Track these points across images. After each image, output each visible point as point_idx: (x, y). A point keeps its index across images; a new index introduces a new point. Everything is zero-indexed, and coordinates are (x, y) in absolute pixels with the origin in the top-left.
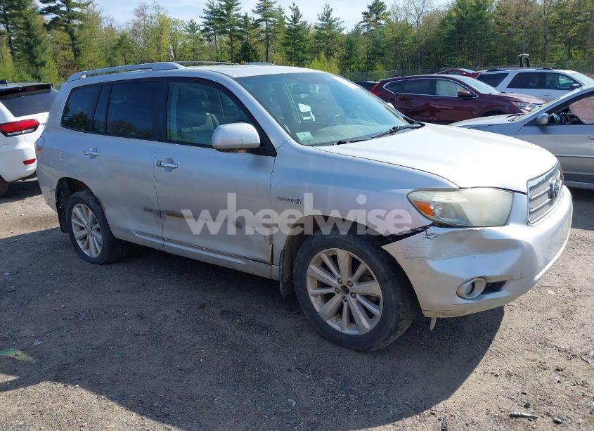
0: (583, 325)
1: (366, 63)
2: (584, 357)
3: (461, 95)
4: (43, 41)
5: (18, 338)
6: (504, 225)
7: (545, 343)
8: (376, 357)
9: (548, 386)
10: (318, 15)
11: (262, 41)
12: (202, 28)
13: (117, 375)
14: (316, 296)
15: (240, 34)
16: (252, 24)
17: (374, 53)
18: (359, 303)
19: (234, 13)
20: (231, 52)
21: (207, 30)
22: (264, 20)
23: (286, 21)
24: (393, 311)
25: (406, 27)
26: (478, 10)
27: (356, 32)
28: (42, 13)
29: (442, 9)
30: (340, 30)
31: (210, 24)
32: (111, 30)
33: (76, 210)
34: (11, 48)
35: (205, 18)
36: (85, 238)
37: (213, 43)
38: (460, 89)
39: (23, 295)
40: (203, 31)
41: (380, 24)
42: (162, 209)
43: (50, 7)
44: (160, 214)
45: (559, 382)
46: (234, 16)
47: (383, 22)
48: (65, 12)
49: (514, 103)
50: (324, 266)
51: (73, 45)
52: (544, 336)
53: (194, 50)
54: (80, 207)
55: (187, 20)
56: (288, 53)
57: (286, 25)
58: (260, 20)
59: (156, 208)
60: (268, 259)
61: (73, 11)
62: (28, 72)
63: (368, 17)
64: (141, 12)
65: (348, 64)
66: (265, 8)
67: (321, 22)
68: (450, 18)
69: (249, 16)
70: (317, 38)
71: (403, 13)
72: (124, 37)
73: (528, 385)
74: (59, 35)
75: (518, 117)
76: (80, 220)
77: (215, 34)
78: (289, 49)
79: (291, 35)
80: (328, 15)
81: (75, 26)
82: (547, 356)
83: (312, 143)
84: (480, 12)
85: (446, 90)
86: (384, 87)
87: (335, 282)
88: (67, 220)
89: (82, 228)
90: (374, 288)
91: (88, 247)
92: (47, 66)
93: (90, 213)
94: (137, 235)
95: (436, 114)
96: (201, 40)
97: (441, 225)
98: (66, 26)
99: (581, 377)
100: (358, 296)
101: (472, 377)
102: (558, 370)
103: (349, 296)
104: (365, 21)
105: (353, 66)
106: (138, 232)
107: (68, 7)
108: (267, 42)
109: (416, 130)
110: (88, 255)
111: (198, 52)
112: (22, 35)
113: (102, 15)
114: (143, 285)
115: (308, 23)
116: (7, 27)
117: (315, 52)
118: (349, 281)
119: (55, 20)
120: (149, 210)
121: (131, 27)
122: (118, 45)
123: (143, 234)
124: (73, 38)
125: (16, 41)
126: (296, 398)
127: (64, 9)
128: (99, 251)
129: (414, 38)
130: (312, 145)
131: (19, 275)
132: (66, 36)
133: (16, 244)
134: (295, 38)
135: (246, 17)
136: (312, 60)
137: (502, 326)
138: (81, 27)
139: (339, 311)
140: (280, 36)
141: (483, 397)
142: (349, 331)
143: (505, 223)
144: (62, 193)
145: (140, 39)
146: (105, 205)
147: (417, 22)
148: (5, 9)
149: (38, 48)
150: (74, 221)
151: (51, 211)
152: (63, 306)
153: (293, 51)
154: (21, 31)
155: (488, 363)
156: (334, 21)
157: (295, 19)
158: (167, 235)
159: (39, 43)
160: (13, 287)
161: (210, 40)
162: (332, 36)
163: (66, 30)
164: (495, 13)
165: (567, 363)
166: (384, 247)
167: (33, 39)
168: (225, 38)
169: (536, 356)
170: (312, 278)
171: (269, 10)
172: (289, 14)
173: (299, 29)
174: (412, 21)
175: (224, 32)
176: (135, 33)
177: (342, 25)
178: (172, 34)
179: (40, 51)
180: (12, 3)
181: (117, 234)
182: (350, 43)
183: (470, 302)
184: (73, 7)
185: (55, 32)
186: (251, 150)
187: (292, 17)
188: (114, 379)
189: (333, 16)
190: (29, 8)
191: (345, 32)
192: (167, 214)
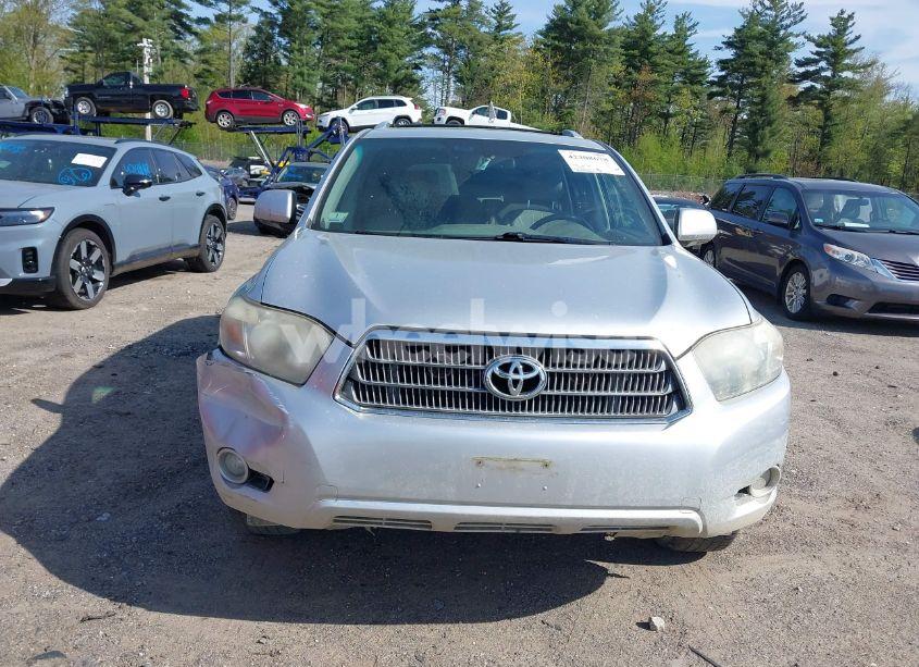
4: (778, 121)
6: (302, 385)
28: (792, 81)
43: (807, 72)
48: (828, 79)
51: (824, 128)
61: (840, 77)
74: (812, 112)
81: (836, 98)
92: (771, 156)
98: (822, 99)
107: (835, 71)
119: (808, 90)
122: (903, 129)
124: (828, 118)
127: (828, 73)
143: (304, 382)
163: (821, 106)
167: (764, 118)
179: (768, 135)
185: (805, 107)
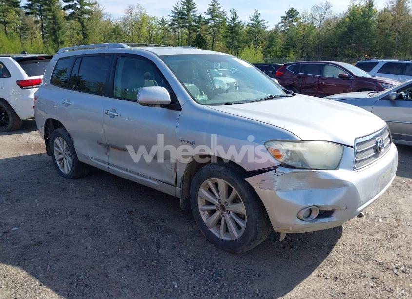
0: (400, 247)
1: (282, 52)
2: (396, 271)
3: (341, 76)
4: (64, 28)
5: (3, 225)
6: (335, 169)
7: (368, 258)
8: (241, 257)
9: (363, 290)
10: (250, 17)
11: (210, 33)
12: (170, 23)
13: (61, 255)
14: (204, 211)
15: (195, 28)
16: (204, 22)
17: (288, 45)
18: (232, 218)
19: (192, 13)
20: (188, 40)
21: (173, 24)
22: (211, 19)
23: (227, 20)
24: (253, 226)
25: (312, 28)
26: (364, 18)
27: (276, 30)
28: (64, 9)
29: (339, 16)
30: (265, 28)
31: (175, 21)
32: (109, 22)
33: (56, 141)
34: (43, 31)
35: (172, 16)
36: (61, 160)
37: (176, 33)
38: (341, 72)
39: (14, 196)
40: (170, 25)
41: (294, 25)
42: (108, 143)
43: (70, 5)
44: (107, 146)
45: (372, 287)
46: (191, 15)
47: (295, 24)
48: (79, 9)
49: (380, 84)
50: (210, 190)
51: (83, 31)
52: (369, 252)
53: (163, 38)
54: (59, 139)
55: (160, 17)
56: (228, 42)
57: (227, 24)
58: (209, 19)
59: (104, 142)
60: (173, 183)
61: (84, 8)
62: (52, 48)
63: (285, 20)
64: (129, 11)
65: (269, 52)
66: (213, 11)
67: (252, 22)
68: (344, 22)
69: (202, 16)
70: (248, 32)
71: (310, 18)
72: (117, 27)
73: (349, 287)
74: (75, 24)
75: (377, 93)
76: (59, 148)
77: (178, 28)
78: (228, 39)
79: (229, 30)
80: (257, 17)
81: (85, 18)
82: (367, 268)
83: (207, 103)
84: (366, 19)
85: (331, 72)
86: (287, 68)
87: (217, 202)
88: (51, 146)
89: (60, 154)
90: (241, 208)
91: (63, 167)
92: (65, 44)
93: (65, 143)
94: (93, 160)
95: (323, 89)
96: (168, 31)
97: (288, 166)
98: (79, 18)
99: (389, 284)
100: (231, 213)
101: (309, 278)
102: (373, 278)
103: (225, 213)
104: (283, 22)
105: (272, 53)
106: (93, 158)
107: (81, 6)
108: (213, 35)
109: (287, 98)
110: (63, 171)
111: (166, 39)
112: (50, 23)
113: (104, 12)
114: (94, 195)
115: (243, 23)
116: (41, 18)
117: (247, 43)
118: (226, 202)
119: (72, 13)
120: (101, 144)
121: (122, 20)
122: (113, 32)
123: (96, 159)
124: (84, 27)
125: (47, 27)
126: (178, 281)
127: (79, 6)
128: (70, 170)
129: (317, 36)
130: (206, 105)
131: (15, 182)
132: (79, 25)
133: (19, 161)
134: (233, 32)
135: (200, 17)
136: (244, 48)
137: (339, 243)
138: (89, 19)
139: (219, 223)
140: (222, 31)
141: (313, 293)
142: (224, 238)
143: (336, 168)
144: (49, 129)
145: (128, 29)
146: (74, 139)
147: (320, 24)
148: (41, 6)
149: (60, 31)
150: (55, 148)
151: (42, 141)
152: (37, 205)
153: (231, 41)
154: (50, 21)
155: (323, 269)
156: (261, 21)
157: (234, 19)
158: (111, 161)
159: (61, 28)
160: (9, 190)
161: (175, 32)
162: (259, 32)
163: (79, 21)
164: (377, 20)
165: (382, 274)
166: (246, 179)
167: (57, 26)
168: (186, 30)
169: (359, 267)
170: (201, 198)
171: (216, 12)
172: (229, 16)
173: (236, 26)
174: (316, 23)
175: (184, 26)
176: (125, 24)
177: (266, 25)
178: (149, 26)
179: (61, 34)
180: (46, 2)
181: (81, 159)
182: (271, 37)
183: (307, 223)
184: (85, 5)
185: (72, 21)
186: (164, 105)
187: (231, 17)
188: (58, 257)
189: (260, 19)
190: (57, 5)
191: (268, 30)
192: (111, 147)
